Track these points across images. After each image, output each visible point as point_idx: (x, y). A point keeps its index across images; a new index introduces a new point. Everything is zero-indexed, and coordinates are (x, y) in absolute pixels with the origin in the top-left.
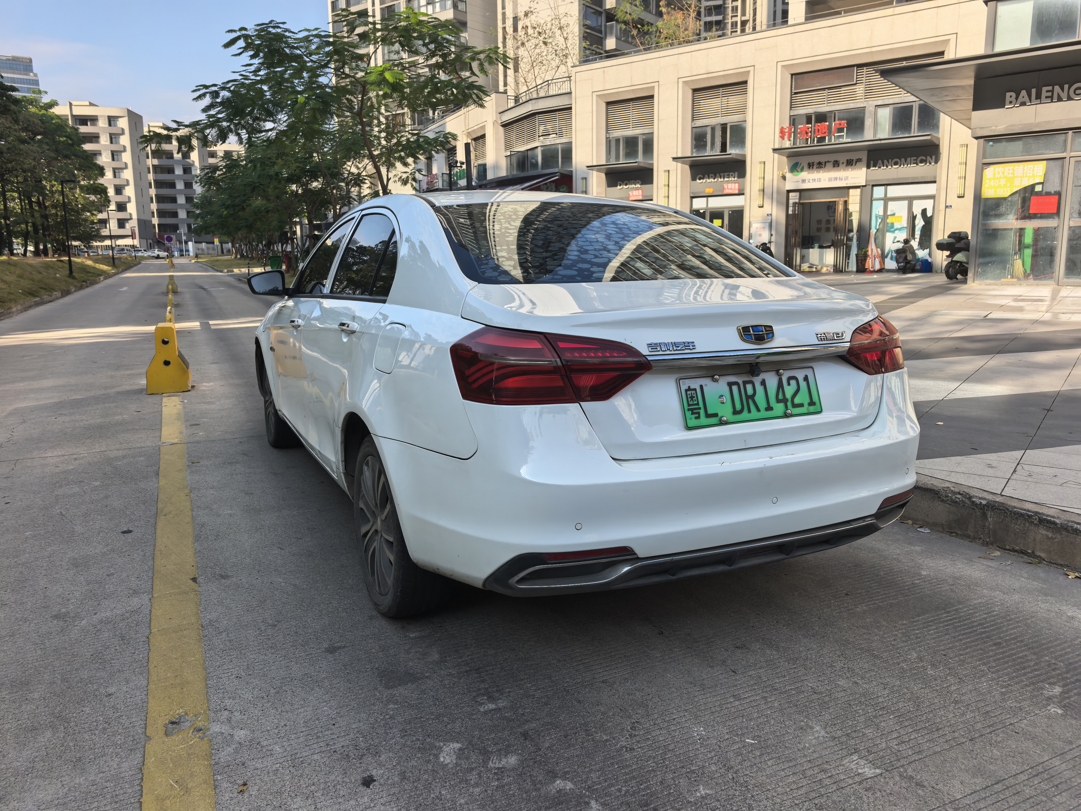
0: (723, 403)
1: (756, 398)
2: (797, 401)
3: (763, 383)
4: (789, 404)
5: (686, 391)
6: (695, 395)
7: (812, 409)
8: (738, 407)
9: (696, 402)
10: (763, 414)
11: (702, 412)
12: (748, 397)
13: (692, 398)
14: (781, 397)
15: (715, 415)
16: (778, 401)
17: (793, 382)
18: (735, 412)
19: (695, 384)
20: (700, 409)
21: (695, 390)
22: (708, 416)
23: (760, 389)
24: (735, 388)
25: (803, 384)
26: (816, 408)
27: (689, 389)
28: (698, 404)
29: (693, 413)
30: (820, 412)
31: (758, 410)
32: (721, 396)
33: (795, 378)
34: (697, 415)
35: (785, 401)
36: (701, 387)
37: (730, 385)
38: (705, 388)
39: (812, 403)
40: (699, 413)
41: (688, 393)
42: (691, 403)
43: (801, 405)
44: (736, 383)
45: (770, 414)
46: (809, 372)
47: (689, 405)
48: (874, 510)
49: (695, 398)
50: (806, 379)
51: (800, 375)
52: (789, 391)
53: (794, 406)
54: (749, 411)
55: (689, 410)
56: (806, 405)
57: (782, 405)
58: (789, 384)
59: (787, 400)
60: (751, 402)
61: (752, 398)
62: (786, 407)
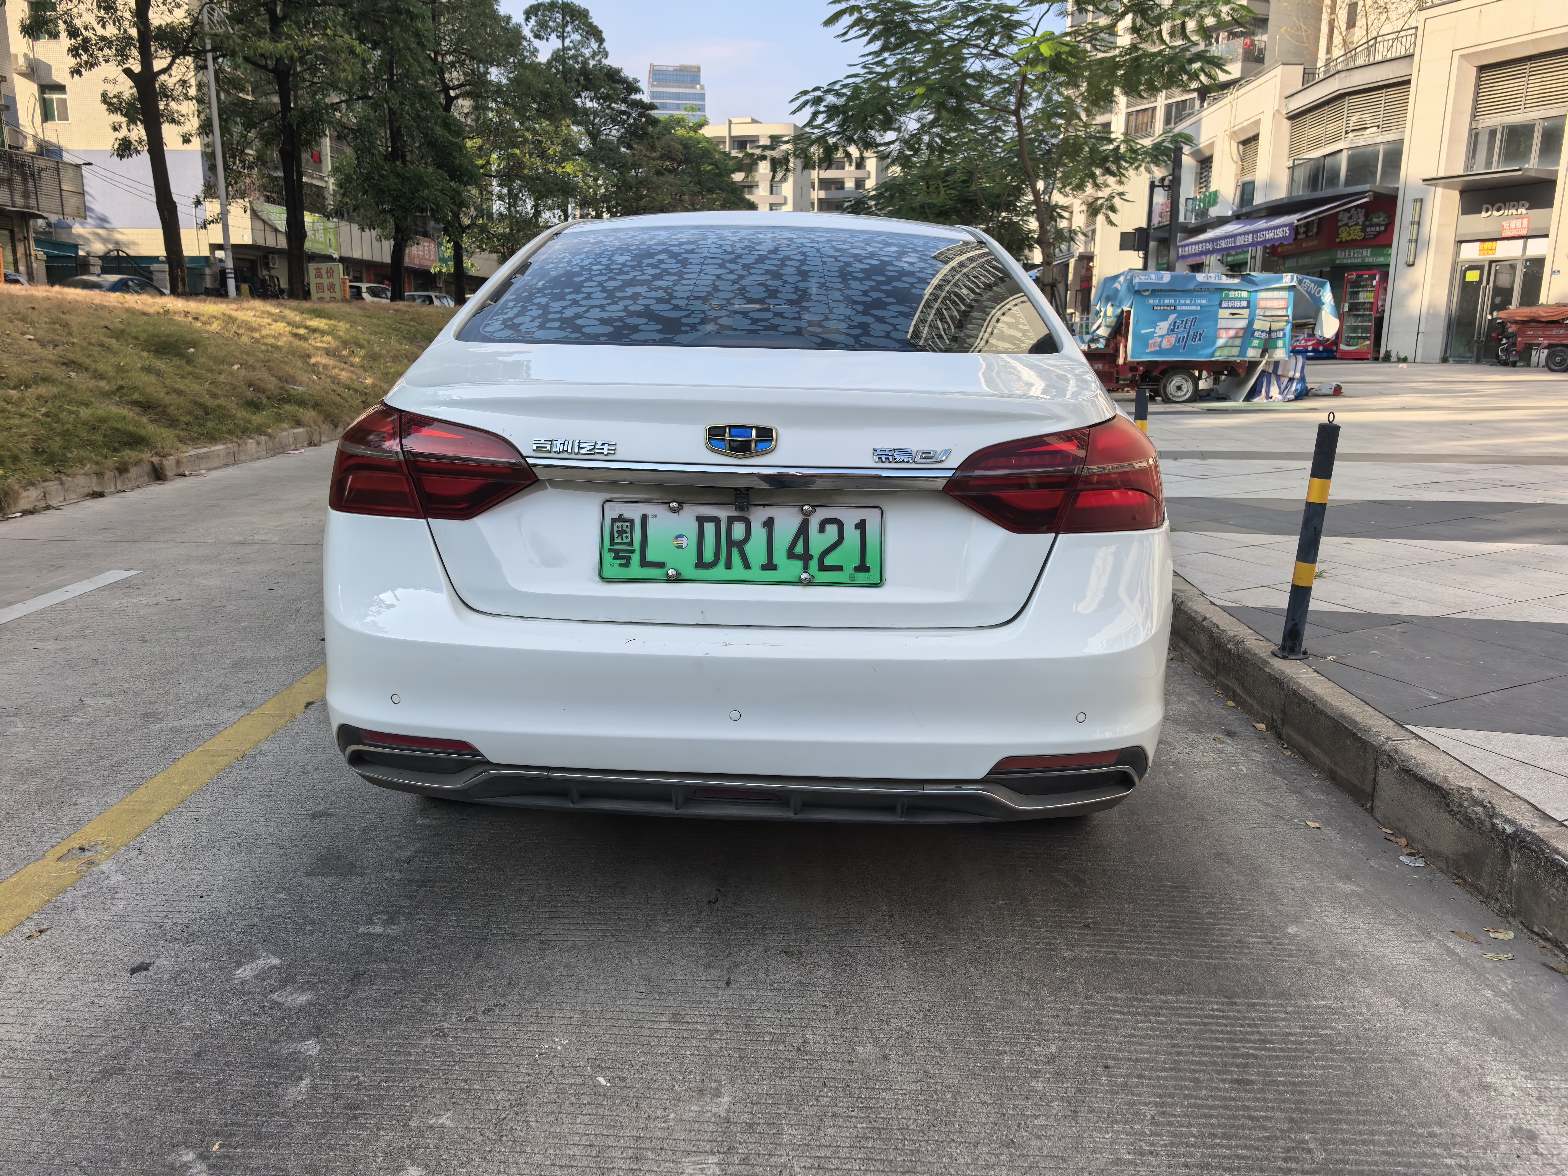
0: (681, 547)
1: (748, 548)
2: (829, 561)
3: (769, 524)
4: (813, 564)
5: (613, 521)
6: (629, 530)
7: (861, 577)
8: (709, 556)
9: (628, 541)
10: (756, 573)
11: (636, 558)
12: (731, 543)
13: (622, 533)
14: (799, 549)
15: (661, 565)
16: (791, 555)
17: (832, 531)
18: (700, 564)
19: (634, 512)
20: (633, 551)
21: (631, 521)
22: (645, 563)
23: (759, 534)
24: (709, 528)
25: (852, 535)
26: (871, 577)
27: (620, 518)
28: (631, 544)
29: (616, 557)
30: (879, 584)
31: (747, 566)
32: (678, 537)
33: (840, 524)
34: (624, 561)
35: (806, 557)
36: (644, 518)
37: (701, 520)
38: (651, 522)
39: (863, 567)
40: (629, 559)
41: (619, 524)
42: (616, 541)
43: (840, 569)
44: (716, 520)
45: (769, 575)
46: (872, 518)
47: (612, 543)
48: (980, 772)
49: (628, 535)
50: (862, 526)
51: (850, 517)
52: (818, 542)
53: (822, 567)
54: (729, 566)
55: (610, 551)
56: (849, 569)
57: (799, 564)
58: (822, 530)
59: (811, 557)
60: (735, 552)
61: (741, 545)
62: (806, 568)
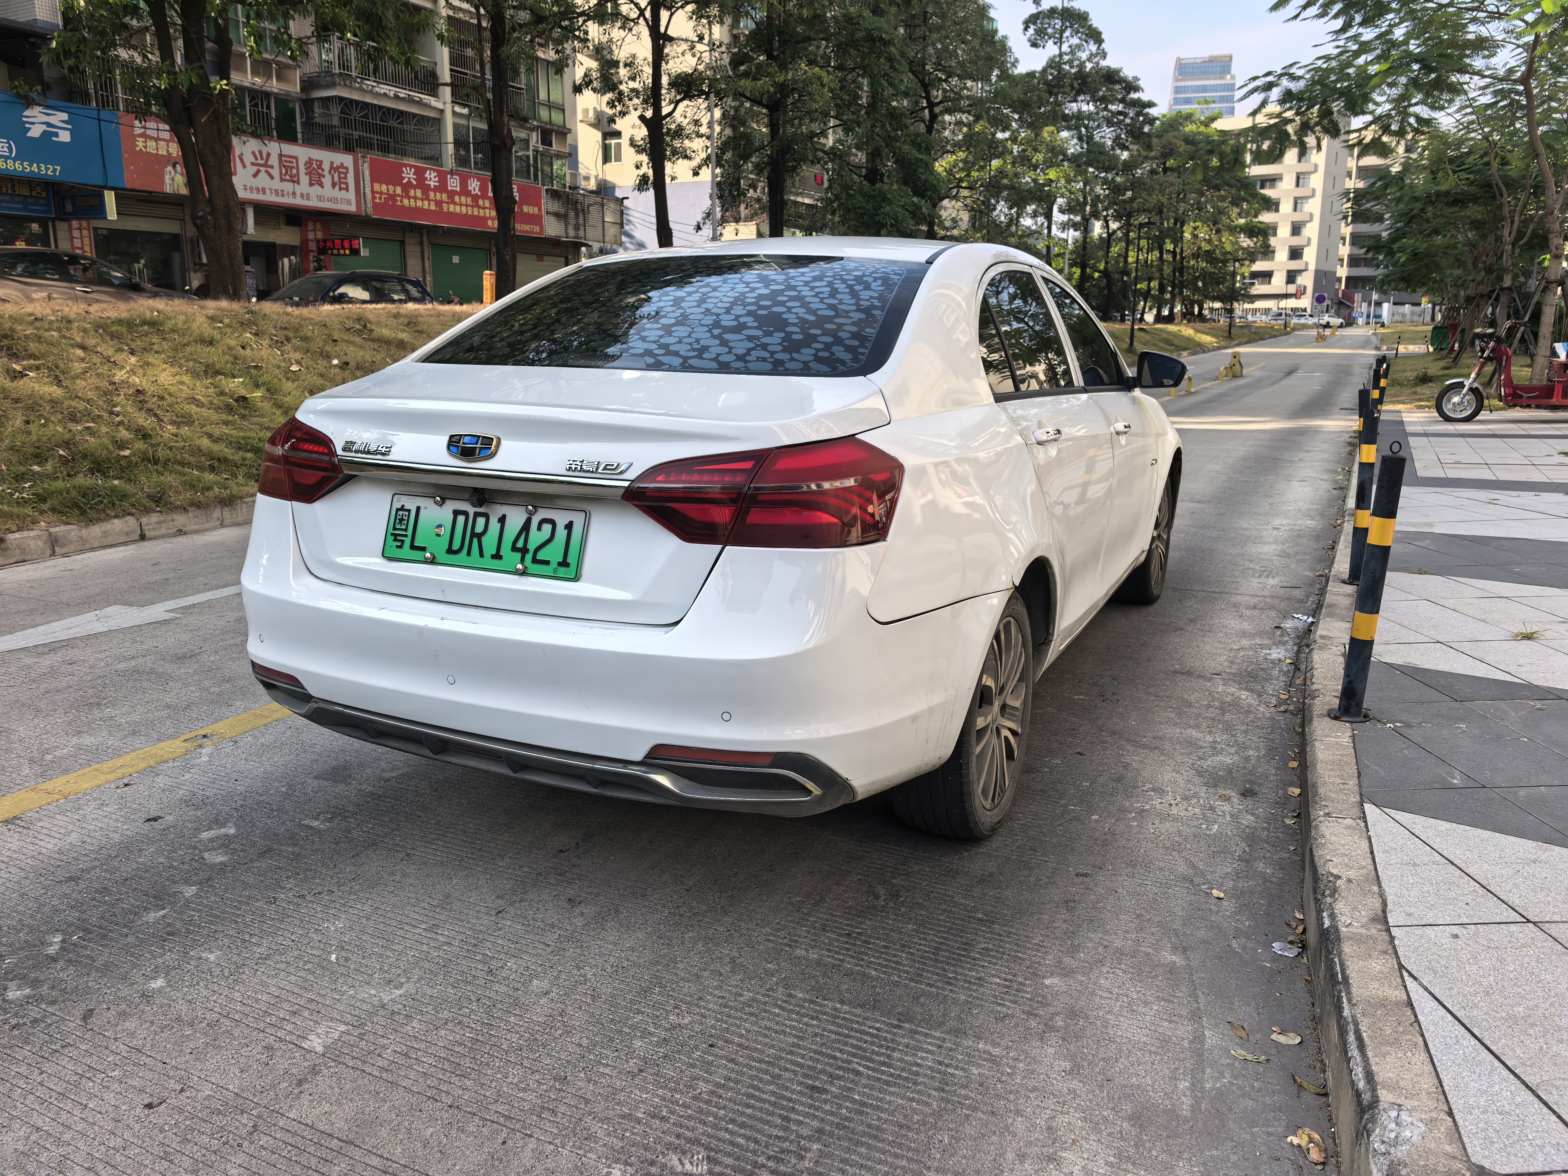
0: (439, 535)
1: (484, 539)
3: (502, 520)
4: (529, 557)
5: (398, 510)
6: (406, 518)
7: (562, 571)
8: (456, 546)
9: (405, 527)
10: (488, 561)
11: (408, 541)
12: (474, 535)
13: (401, 520)
14: (520, 544)
15: (423, 549)
16: (514, 549)
17: (547, 528)
18: (450, 551)
19: (411, 504)
20: (406, 536)
21: (409, 511)
22: (413, 547)
23: (494, 526)
24: (461, 519)
25: (561, 533)
26: (571, 572)
27: (402, 509)
28: (406, 530)
29: (395, 540)
30: (576, 578)
31: (482, 555)
32: (440, 526)
33: (553, 522)
34: (399, 544)
35: (524, 551)
36: (418, 509)
37: (456, 513)
38: (422, 512)
39: (564, 564)
40: (403, 541)
41: (400, 513)
42: (398, 526)
43: (547, 563)
44: (465, 513)
45: (496, 564)
46: (578, 520)
47: (394, 529)
48: (638, 756)
49: (406, 522)
50: (569, 526)
51: (562, 519)
52: (536, 537)
53: (535, 561)
54: (469, 554)
55: (392, 534)
56: (554, 564)
57: (519, 555)
58: (539, 528)
59: (527, 551)
60: (475, 541)
61: (480, 536)
62: (522, 560)
